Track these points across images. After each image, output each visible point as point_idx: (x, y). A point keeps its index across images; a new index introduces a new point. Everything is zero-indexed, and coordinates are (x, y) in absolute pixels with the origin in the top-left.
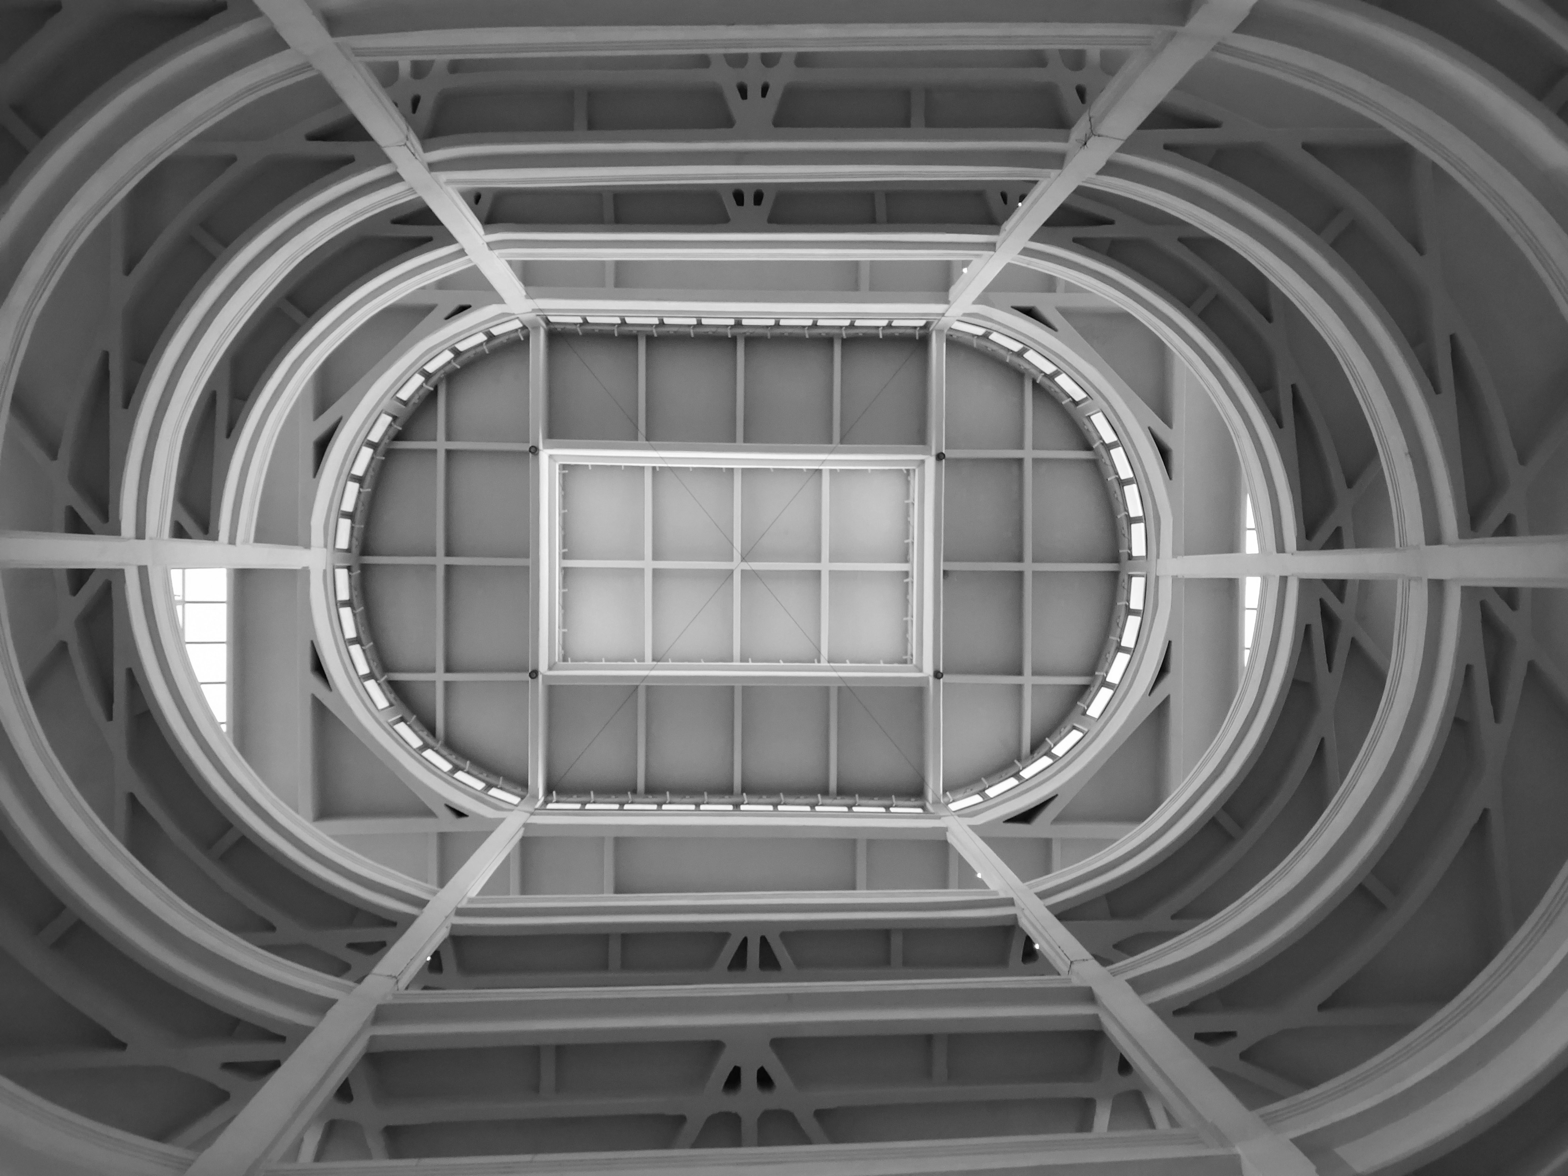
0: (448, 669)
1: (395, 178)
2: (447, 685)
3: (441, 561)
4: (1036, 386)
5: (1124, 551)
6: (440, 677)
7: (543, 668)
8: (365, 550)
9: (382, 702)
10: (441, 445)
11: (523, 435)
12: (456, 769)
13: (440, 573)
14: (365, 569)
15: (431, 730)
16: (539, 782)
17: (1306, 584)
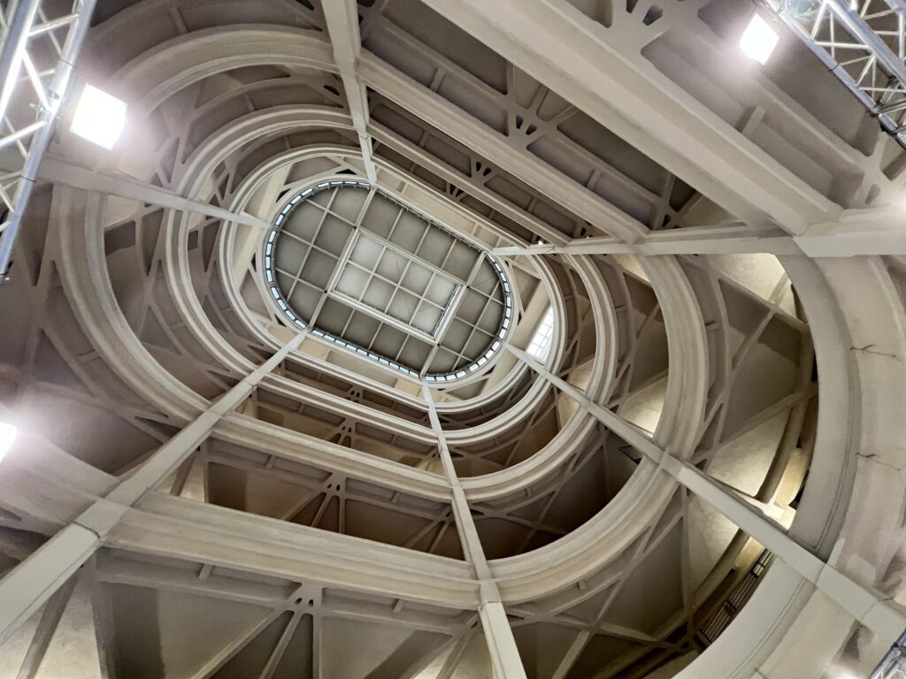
0: (488, 298)
1: (447, 439)
2: (490, 294)
3: (476, 327)
4: (286, 297)
5: (278, 235)
6: (491, 297)
7: (465, 287)
8: (492, 338)
9: (509, 299)
10: (460, 356)
11: (440, 350)
12: (500, 272)
13: (478, 323)
14: (495, 334)
15: (500, 286)
16: (482, 257)
17: (227, 208)
